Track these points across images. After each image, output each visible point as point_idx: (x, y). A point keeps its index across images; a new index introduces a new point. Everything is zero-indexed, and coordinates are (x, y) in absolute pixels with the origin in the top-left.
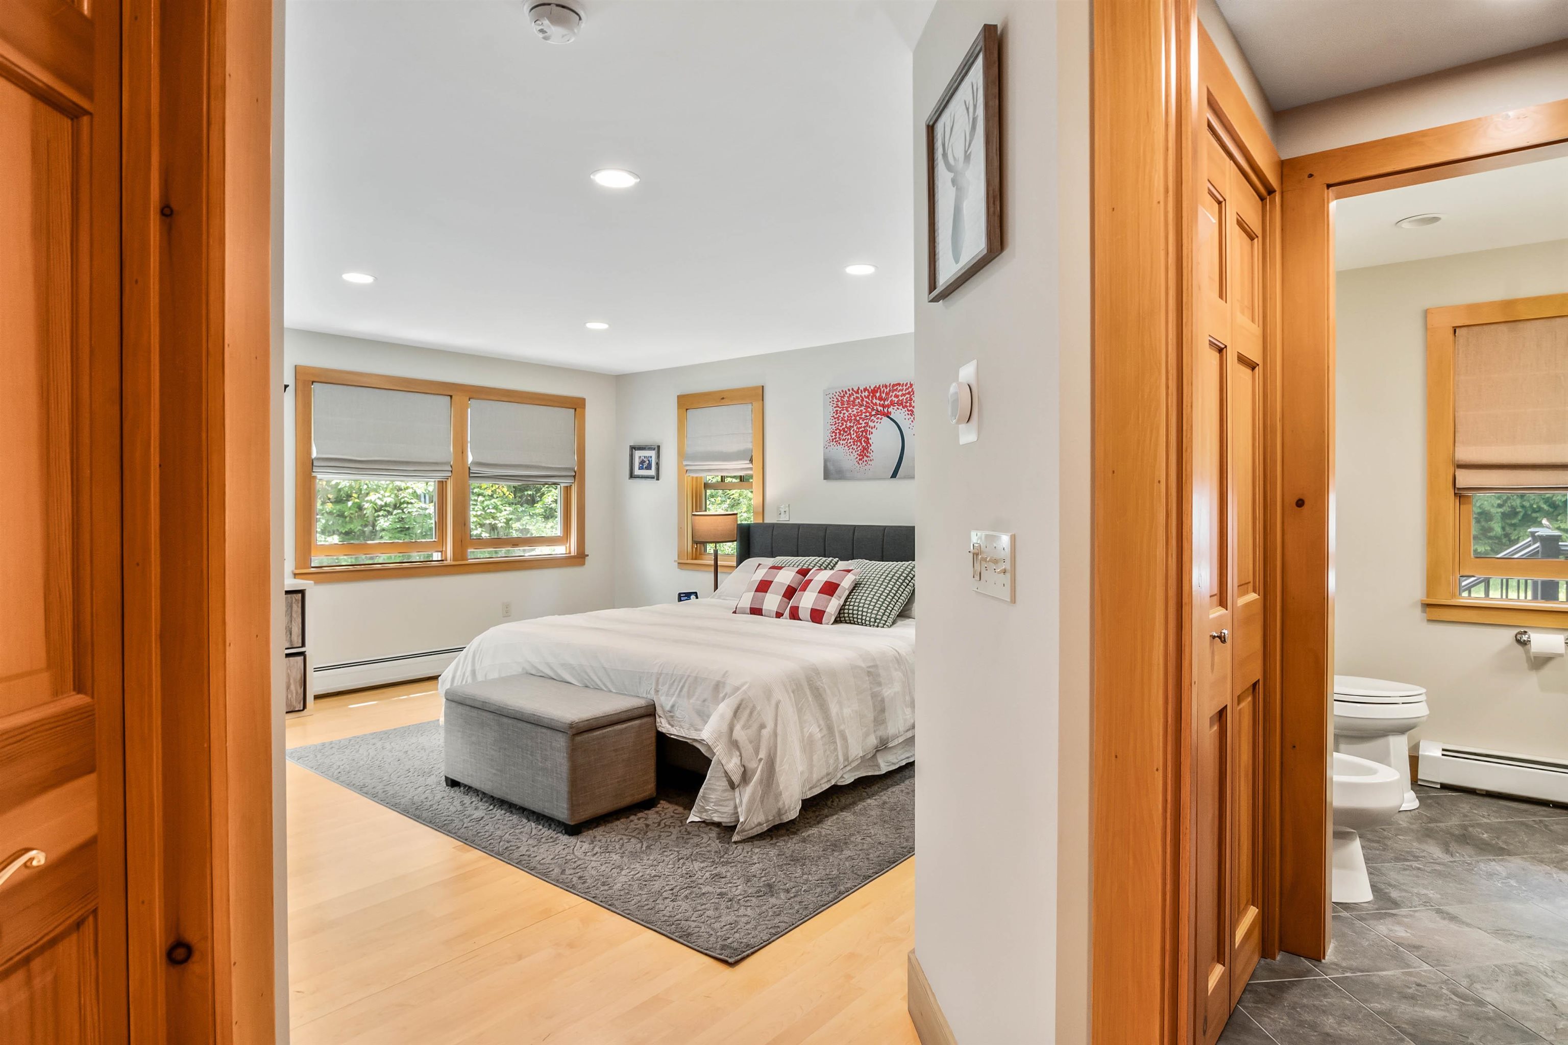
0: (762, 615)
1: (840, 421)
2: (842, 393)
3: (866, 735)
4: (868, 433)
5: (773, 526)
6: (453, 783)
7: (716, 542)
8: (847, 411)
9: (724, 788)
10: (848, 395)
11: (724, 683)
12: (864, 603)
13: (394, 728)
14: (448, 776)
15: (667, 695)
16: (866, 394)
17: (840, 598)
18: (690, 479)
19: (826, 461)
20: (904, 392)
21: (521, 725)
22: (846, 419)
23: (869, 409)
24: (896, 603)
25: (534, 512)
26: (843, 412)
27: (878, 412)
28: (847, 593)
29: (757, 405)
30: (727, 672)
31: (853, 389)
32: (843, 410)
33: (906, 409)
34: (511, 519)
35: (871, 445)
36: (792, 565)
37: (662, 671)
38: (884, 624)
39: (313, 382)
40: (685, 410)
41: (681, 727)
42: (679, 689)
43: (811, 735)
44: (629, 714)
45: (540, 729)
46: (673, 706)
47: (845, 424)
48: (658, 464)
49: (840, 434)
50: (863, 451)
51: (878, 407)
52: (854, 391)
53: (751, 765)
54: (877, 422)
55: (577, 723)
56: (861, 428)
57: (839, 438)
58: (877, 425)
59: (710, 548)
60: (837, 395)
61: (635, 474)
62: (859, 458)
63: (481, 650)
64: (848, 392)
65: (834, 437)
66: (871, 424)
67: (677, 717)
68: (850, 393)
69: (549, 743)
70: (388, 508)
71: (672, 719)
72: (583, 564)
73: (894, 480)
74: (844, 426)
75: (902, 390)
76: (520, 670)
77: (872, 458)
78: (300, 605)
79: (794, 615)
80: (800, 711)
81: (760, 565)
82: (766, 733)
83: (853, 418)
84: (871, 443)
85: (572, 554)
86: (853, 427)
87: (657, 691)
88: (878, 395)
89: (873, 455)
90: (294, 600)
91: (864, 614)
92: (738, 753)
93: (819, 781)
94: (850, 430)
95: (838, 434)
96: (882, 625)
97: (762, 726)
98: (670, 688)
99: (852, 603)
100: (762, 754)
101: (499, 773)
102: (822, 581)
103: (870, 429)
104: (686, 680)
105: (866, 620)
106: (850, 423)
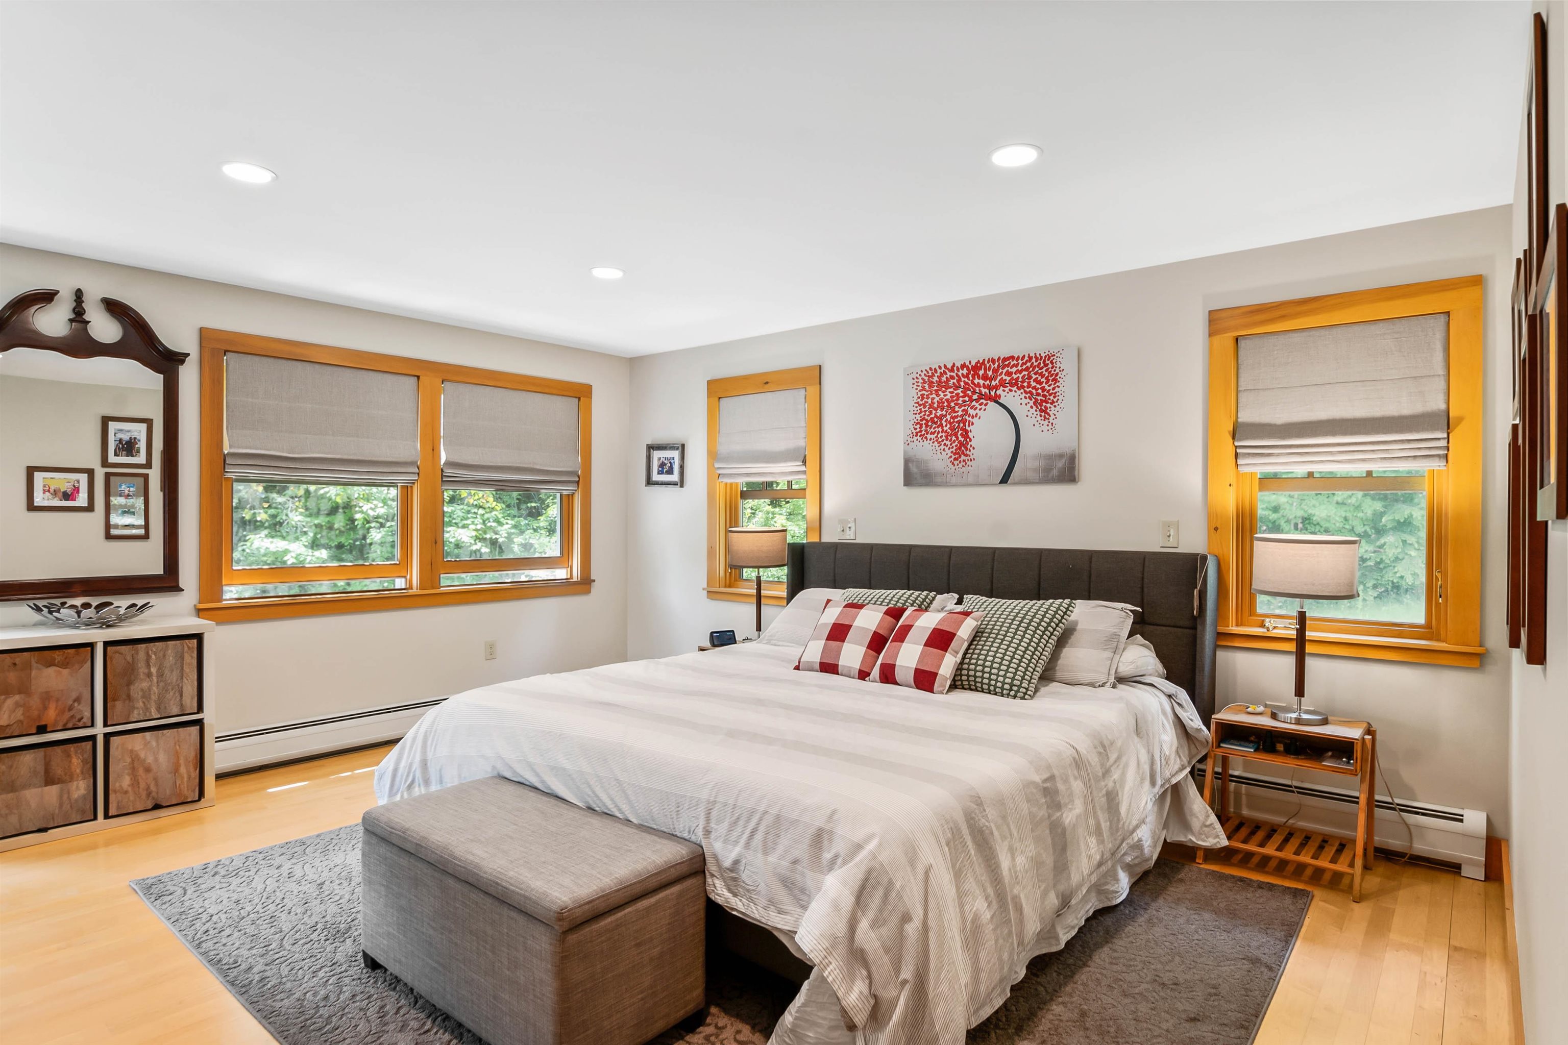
0: (838, 674)
1: (927, 409)
2: (930, 372)
3: (1045, 894)
4: (967, 423)
5: (835, 546)
6: (373, 964)
7: (759, 567)
8: (938, 395)
9: (832, 1023)
10: (938, 374)
11: (831, 833)
12: (993, 662)
13: (316, 833)
14: (368, 952)
15: (726, 841)
16: (965, 371)
17: (957, 653)
18: (722, 486)
19: (907, 461)
20: (1020, 368)
21: (475, 896)
22: (935, 405)
23: (969, 392)
24: (1037, 662)
25: (538, 525)
26: (931, 396)
27: (981, 396)
28: (966, 645)
29: (813, 390)
30: (834, 812)
31: (945, 366)
32: (931, 394)
33: (1022, 391)
34: (513, 533)
35: (971, 440)
36: (873, 602)
37: (716, 797)
38: (1025, 694)
39: (225, 352)
40: (717, 399)
41: (751, 899)
42: (745, 836)
43: (976, 917)
44: (663, 878)
45: (505, 911)
46: (736, 862)
47: (934, 412)
48: (682, 467)
49: (927, 426)
50: (960, 448)
51: (982, 389)
52: (948, 369)
53: (887, 994)
54: (980, 409)
55: (571, 909)
56: (956, 417)
57: (926, 431)
58: (980, 413)
59: (749, 574)
60: (922, 374)
61: (654, 479)
62: (953, 457)
63: (436, 730)
64: (939, 371)
65: (918, 430)
66: (971, 412)
67: (744, 882)
68: (942, 371)
69: (522, 939)
70: (381, 520)
71: (734, 883)
72: (588, 592)
73: (1005, 488)
74: (933, 416)
75: (1016, 365)
76: (489, 770)
77: (972, 457)
78: (195, 655)
79: (888, 676)
80: (958, 875)
81: (829, 601)
82: (912, 929)
83: (946, 404)
84: (971, 436)
85: (575, 579)
86: (945, 416)
87: (707, 832)
88: (981, 372)
89: (974, 453)
90: (186, 649)
91: (993, 677)
92: (864, 973)
93: (989, 995)
94: (941, 420)
95: (924, 426)
96: (1022, 695)
97: (906, 918)
98: (730, 830)
99: (974, 661)
100: (907, 973)
101: (440, 969)
102: (929, 628)
103: (970, 419)
104: (761, 819)
105: (995, 686)
106: (942, 410)
